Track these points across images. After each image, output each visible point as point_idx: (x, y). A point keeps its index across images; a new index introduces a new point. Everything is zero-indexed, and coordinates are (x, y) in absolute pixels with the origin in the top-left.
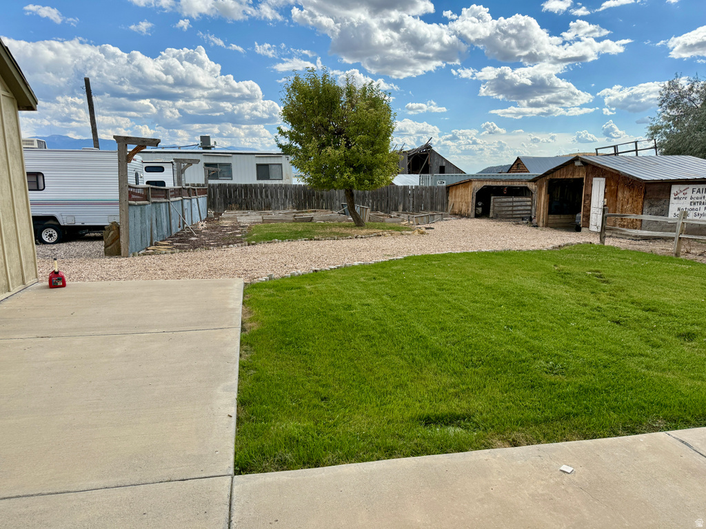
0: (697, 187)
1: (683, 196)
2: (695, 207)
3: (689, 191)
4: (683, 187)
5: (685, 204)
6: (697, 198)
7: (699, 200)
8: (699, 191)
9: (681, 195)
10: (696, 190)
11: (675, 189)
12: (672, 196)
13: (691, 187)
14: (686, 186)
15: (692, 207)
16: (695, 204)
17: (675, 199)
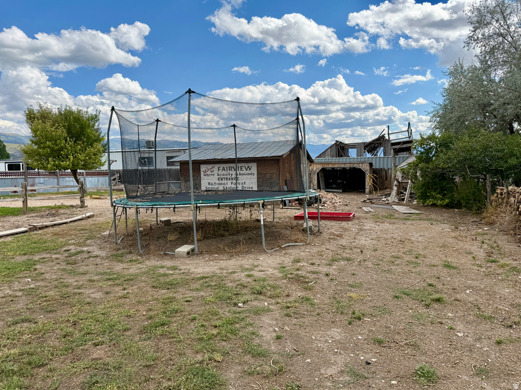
0: (222, 166)
1: (211, 173)
2: (223, 182)
3: (216, 169)
4: (210, 166)
5: (214, 179)
6: (223, 175)
7: (225, 176)
8: (224, 169)
9: (209, 173)
10: (222, 168)
11: (203, 168)
12: (202, 173)
13: (217, 166)
14: (212, 165)
15: (220, 182)
16: (222, 179)
17: (205, 175)
